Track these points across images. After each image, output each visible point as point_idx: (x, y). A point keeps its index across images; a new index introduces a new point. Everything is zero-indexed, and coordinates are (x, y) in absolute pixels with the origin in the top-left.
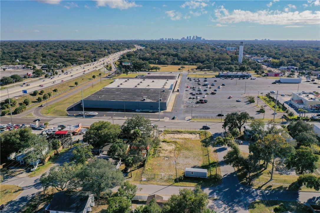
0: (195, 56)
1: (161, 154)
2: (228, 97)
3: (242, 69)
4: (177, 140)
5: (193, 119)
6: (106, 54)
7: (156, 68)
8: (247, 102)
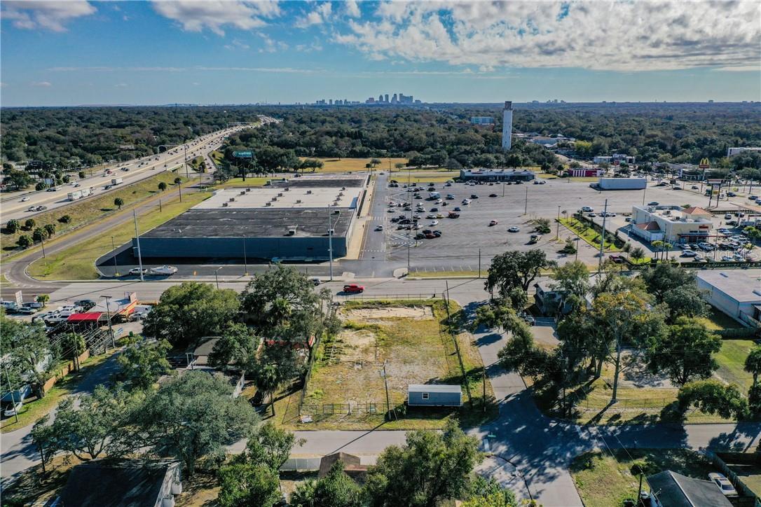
0: (402, 136)
1: (342, 356)
2: (489, 222)
3: (513, 163)
4: (380, 323)
5: (413, 274)
6: (189, 136)
7: (313, 165)
8: (533, 232)
